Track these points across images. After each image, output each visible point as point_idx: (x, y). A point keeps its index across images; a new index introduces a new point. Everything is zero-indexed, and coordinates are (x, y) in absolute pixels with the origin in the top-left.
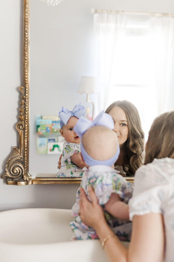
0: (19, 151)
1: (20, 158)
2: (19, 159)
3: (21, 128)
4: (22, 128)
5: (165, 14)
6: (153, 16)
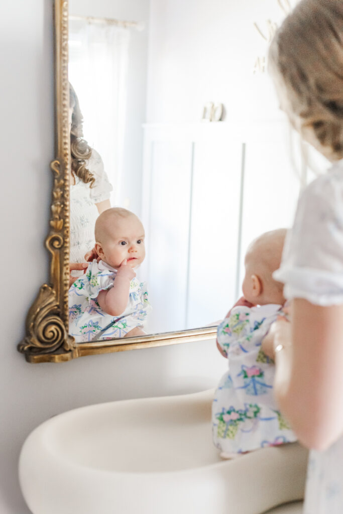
0: (54, 292)
1: (56, 306)
2: (54, 309)
3: (57, 247)
4: (58, 245)
5: (111, 22)
6: (90, 23)
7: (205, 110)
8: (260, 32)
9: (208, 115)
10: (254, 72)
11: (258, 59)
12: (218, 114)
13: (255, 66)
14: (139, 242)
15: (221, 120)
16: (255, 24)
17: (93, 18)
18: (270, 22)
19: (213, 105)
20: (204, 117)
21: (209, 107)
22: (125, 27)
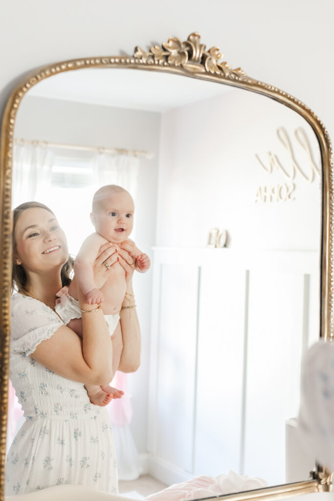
5: (121, 151)
6: (101, 153)
7: (210, 235)
8: (261, 162)
9: (213, 241)
10: (256, 201)
11: (260, 189)
12: (223, 241)
13: (257, 196)
14: (128, 216)
15: (225, 246)
16: (257, 156)
17: (104, 148)
18: (270, 154)
19: (218, 232)
20: (209, 243)
21: (214, 232)
22: (135, 156)
